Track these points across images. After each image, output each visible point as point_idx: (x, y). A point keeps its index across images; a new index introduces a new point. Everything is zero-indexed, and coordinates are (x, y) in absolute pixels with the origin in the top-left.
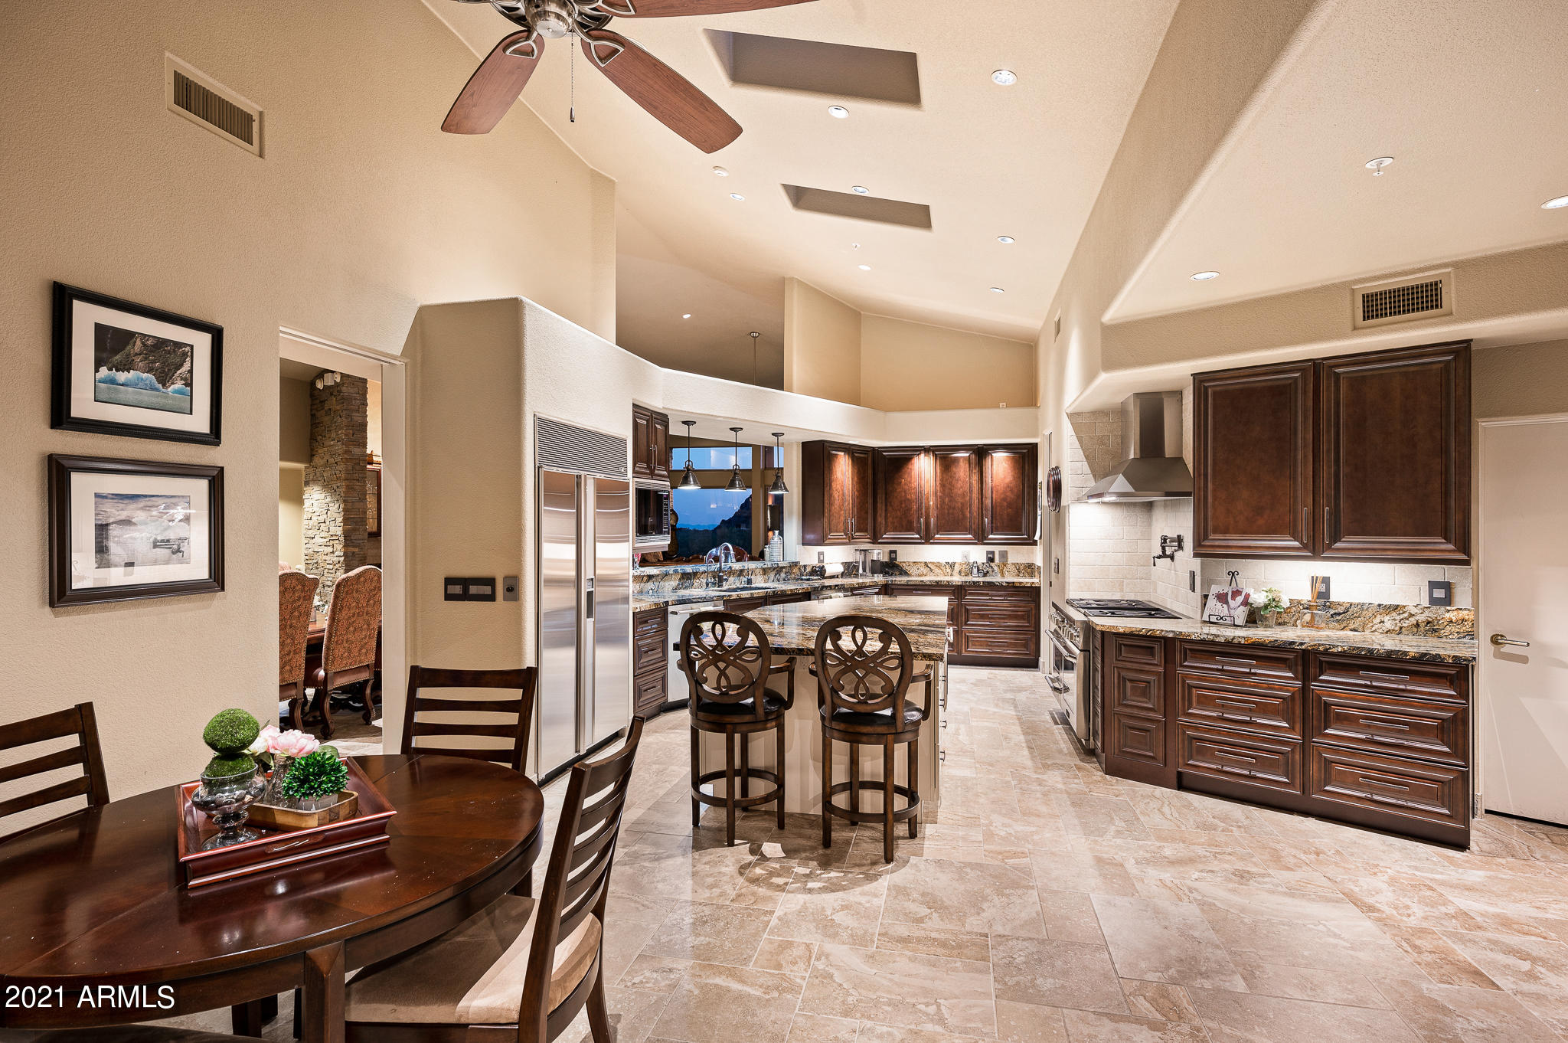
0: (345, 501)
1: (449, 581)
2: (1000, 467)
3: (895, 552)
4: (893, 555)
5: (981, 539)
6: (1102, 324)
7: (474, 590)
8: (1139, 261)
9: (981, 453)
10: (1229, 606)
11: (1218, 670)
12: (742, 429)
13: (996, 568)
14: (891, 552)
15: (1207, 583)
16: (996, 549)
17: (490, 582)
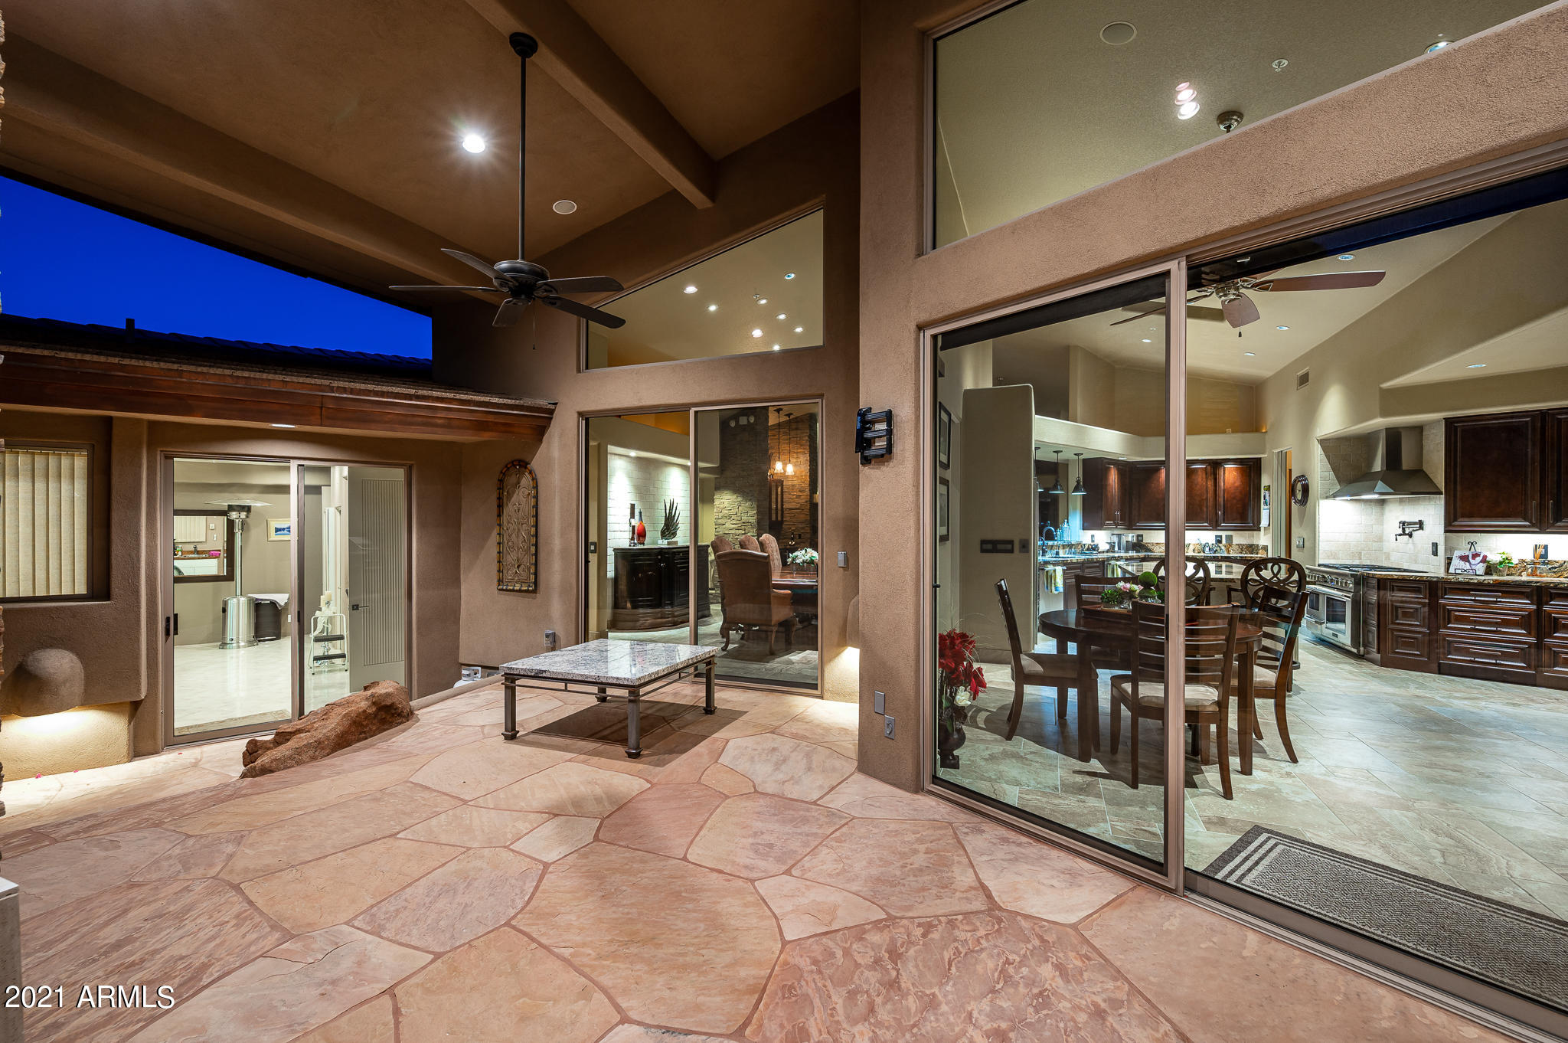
0: (758, 501)
1: (983, 542)
2: (1230, 475)
3: (1142, 536)
4: (1140, 538)
5: (1215, 526)
6: (1381, 388)
7: (1000, 547)
8: (1437, 360)
9: (1215, 465)
10: (1470, 563)
11: (1471, 600)
12: (1062, 451)
13: (1223, 548)
14: (1138, 536)
15: (1449, 549)
16: (1224, 534)
17: (1011, 542)
